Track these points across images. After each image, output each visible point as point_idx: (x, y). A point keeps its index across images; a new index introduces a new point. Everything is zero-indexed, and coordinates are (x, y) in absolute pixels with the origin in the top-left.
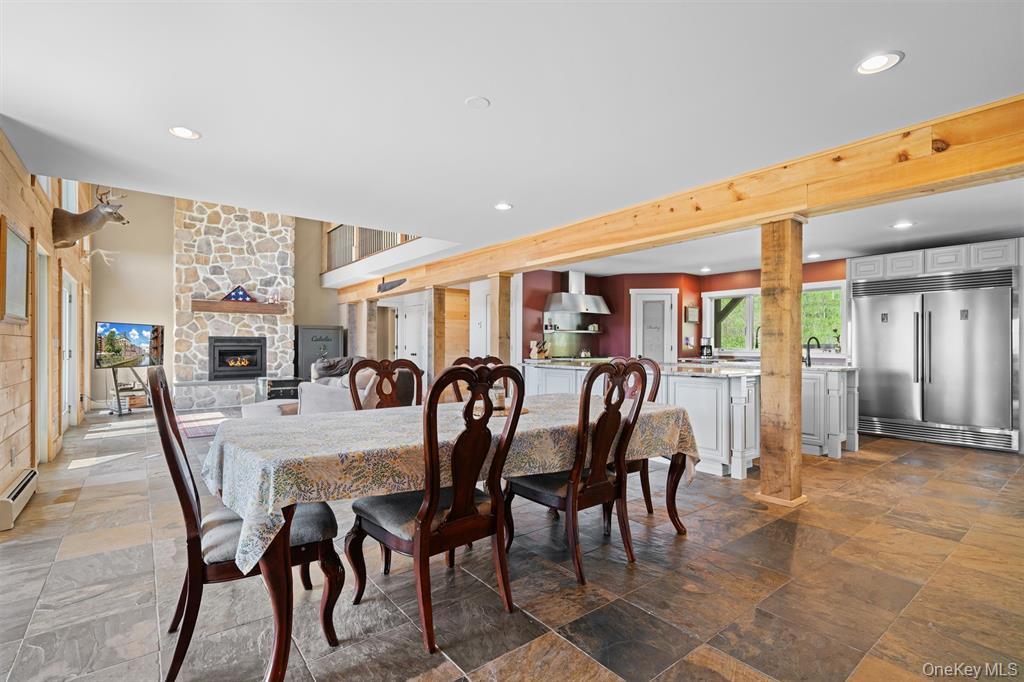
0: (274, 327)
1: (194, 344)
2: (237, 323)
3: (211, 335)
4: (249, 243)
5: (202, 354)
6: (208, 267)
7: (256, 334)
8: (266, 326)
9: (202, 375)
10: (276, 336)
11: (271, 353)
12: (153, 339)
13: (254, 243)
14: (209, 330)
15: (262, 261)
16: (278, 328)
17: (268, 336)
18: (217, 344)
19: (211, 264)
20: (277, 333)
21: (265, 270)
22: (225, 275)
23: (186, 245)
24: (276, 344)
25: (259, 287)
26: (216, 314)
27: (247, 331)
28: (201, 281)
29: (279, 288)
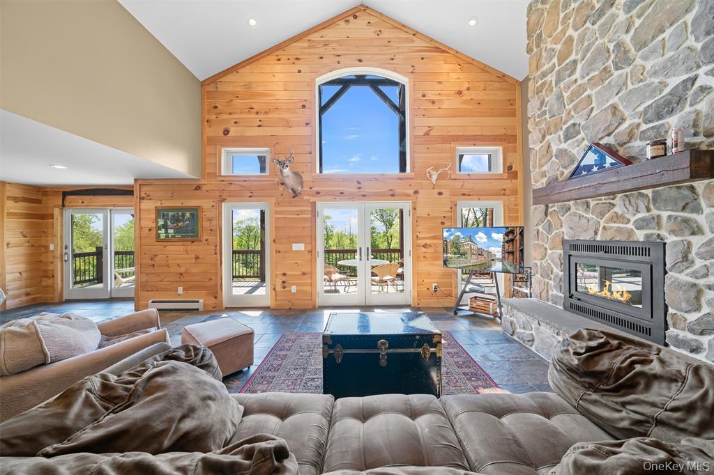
0: (694, 216)
1: (549, 252)
2: (602, 215)
3: (566, 238)
4: (619, 45)
5: (556, 265)
6: (561, 133)
7: (640, 235)
8: (665, 214)
9: (556, 296)
10: (697, 241)
11: (679, 286)
12: (507, 242)
13: (627, 39)
14: (563, 229)
15: (649, 65)
16: (701, 219)
17: (670, 239)
18: (572, 253)
19: (564, 127)
20: (697, 231)
21: (656, 80)
22: (582, 135)
23: (539, 116)
24: (699, 263)
25: (644, 127)
26: (571, 203)
27: (619, 230)
28: (554, 158)
29: (703, 106)
